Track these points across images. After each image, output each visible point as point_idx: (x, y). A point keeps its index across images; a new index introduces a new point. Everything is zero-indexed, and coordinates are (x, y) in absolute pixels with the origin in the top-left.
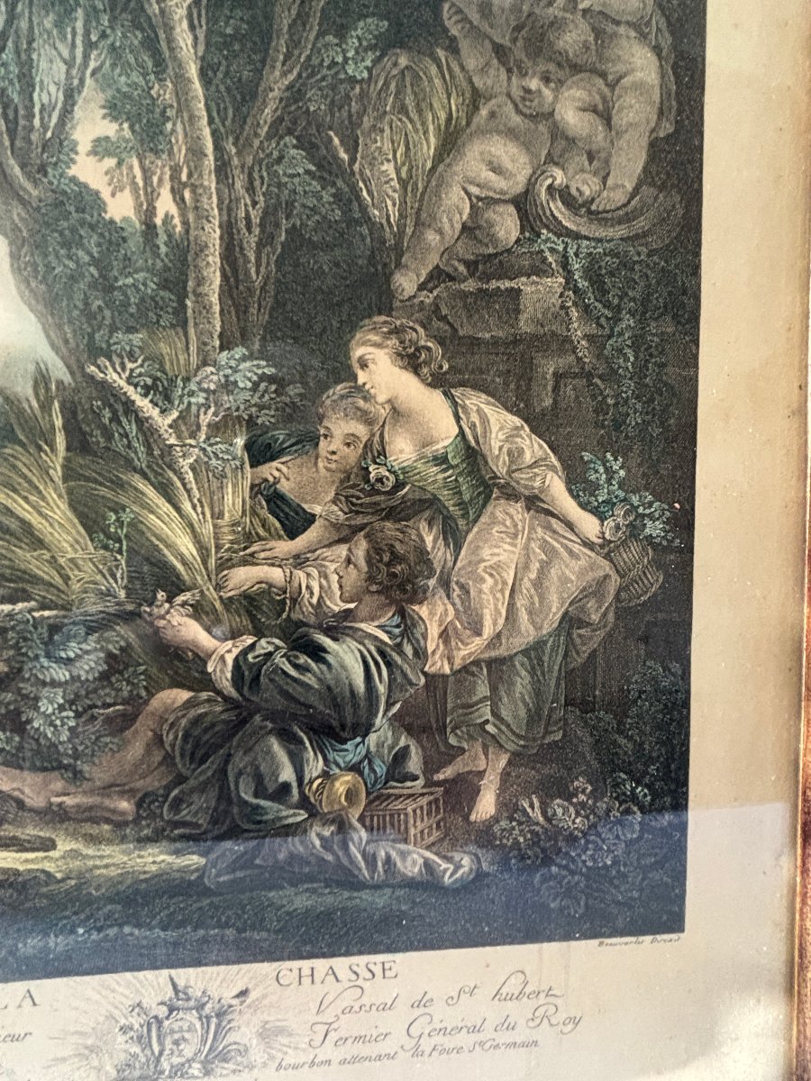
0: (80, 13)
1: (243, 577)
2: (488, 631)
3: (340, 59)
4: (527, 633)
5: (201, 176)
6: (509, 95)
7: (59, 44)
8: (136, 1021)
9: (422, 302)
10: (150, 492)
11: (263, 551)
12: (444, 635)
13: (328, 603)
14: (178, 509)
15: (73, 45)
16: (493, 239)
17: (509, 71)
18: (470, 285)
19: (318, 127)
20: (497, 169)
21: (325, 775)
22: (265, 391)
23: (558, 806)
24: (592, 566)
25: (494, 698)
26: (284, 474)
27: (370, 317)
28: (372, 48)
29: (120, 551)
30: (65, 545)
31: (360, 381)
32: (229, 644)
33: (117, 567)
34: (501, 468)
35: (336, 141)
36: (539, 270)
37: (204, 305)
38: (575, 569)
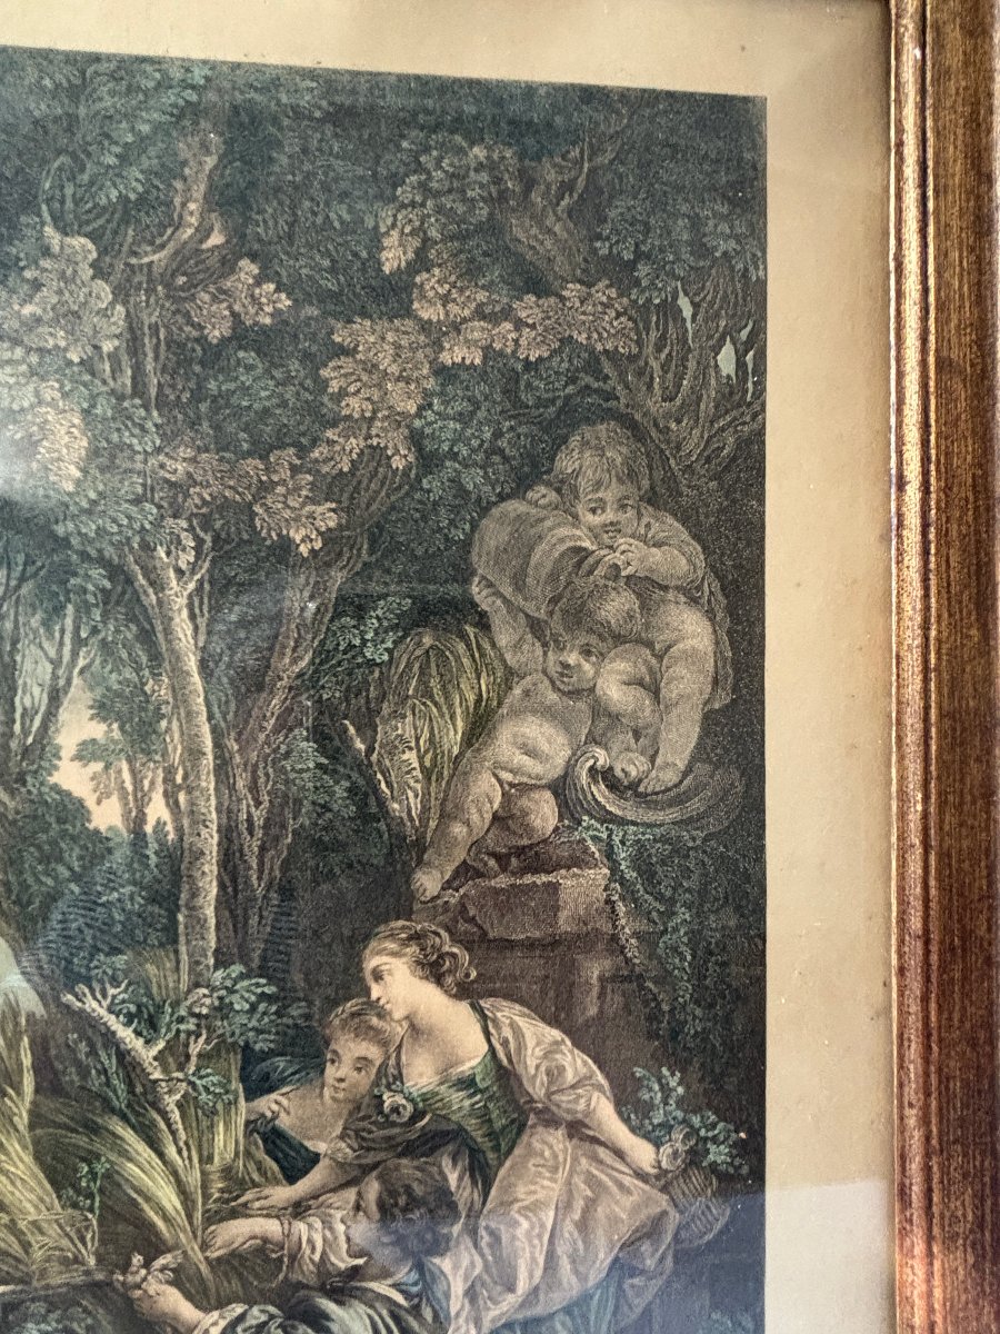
0: (70, 609)
1: (238, 1232)
2: (523, 1286)
3: (357, 642)
4: (570, 1284)
5: (198, 777)
6: (545, 672)
7: (46, 645)
9: (446, 902)
10: (129, 1135)
11: (258, 1199)
12: (471, 1294)
13: (333, 1259)
14: (161, 1155)
15: (61, 644)
16: (528, 829)
17: (545, 645)
18: (502, 881)
19: (332, 717)
20: (531, 752)
22: (264, 1013)
24: (648, 1201)
26: (284, 1107)
27: (386, 921)
28: (394, 628)
29: (91, 1210)
30: (28, 1206)
31: (374, 996)
32: (215, 1314)
33: (87, 1228)
34: (538, 1090)
35: (352, 730)
36: (579, 861)
37: (197, 921)
38: (626, 1205)
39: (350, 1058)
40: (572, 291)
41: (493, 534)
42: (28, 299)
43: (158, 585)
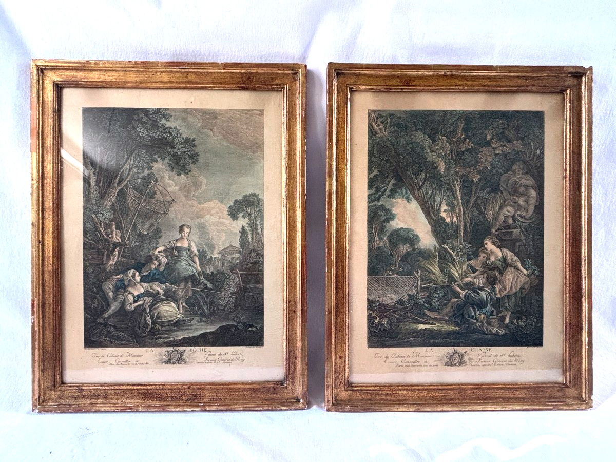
1: (466, 280)
2: (507, 290)
3: (483, 195)
4: (514, 290)
5: (460, 215)
6: (511, 199)
8: (448, 356)
10: (451, 265)
11: (469, 276)
12: (500, 291)
13: (480, 285)
14: (456, 269)
16: (508, 223)
17: (511, 195)
18: (504, 231)
19: (479, 206)
20: (509, 212)
21: (479, 314)
22: (470, 249)
23: (520, 321)
24: (526, 279)
25: (508, 302)
26: (473, 262)
28: (488, 193)
29: (446, 275)
31: (485, 247)
32: (464, 291)
33: (446, 278)
34: (510, 262)
36: (516, 228)
37: (460, 235)
38: (522, 280)
39: (482, 256)
40: (515, 142)
41: (503, 179)
42: (437, 146)
43: (455, 187)
